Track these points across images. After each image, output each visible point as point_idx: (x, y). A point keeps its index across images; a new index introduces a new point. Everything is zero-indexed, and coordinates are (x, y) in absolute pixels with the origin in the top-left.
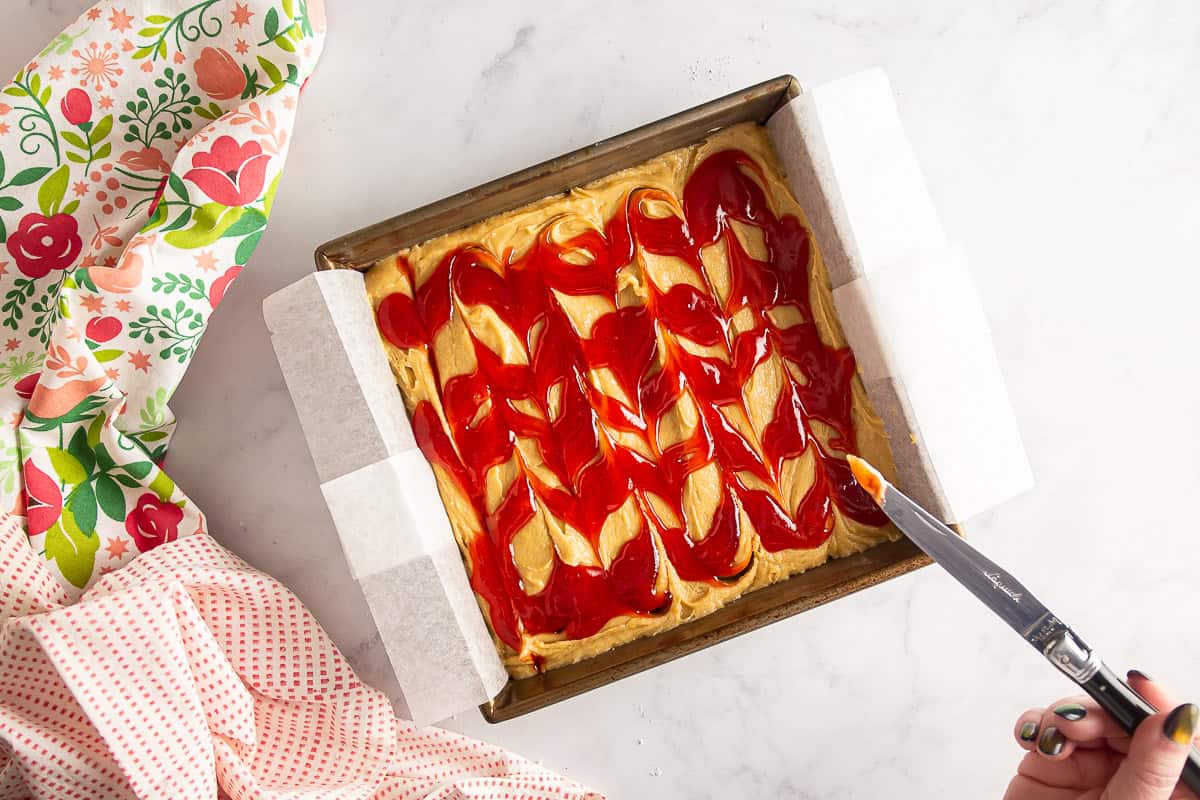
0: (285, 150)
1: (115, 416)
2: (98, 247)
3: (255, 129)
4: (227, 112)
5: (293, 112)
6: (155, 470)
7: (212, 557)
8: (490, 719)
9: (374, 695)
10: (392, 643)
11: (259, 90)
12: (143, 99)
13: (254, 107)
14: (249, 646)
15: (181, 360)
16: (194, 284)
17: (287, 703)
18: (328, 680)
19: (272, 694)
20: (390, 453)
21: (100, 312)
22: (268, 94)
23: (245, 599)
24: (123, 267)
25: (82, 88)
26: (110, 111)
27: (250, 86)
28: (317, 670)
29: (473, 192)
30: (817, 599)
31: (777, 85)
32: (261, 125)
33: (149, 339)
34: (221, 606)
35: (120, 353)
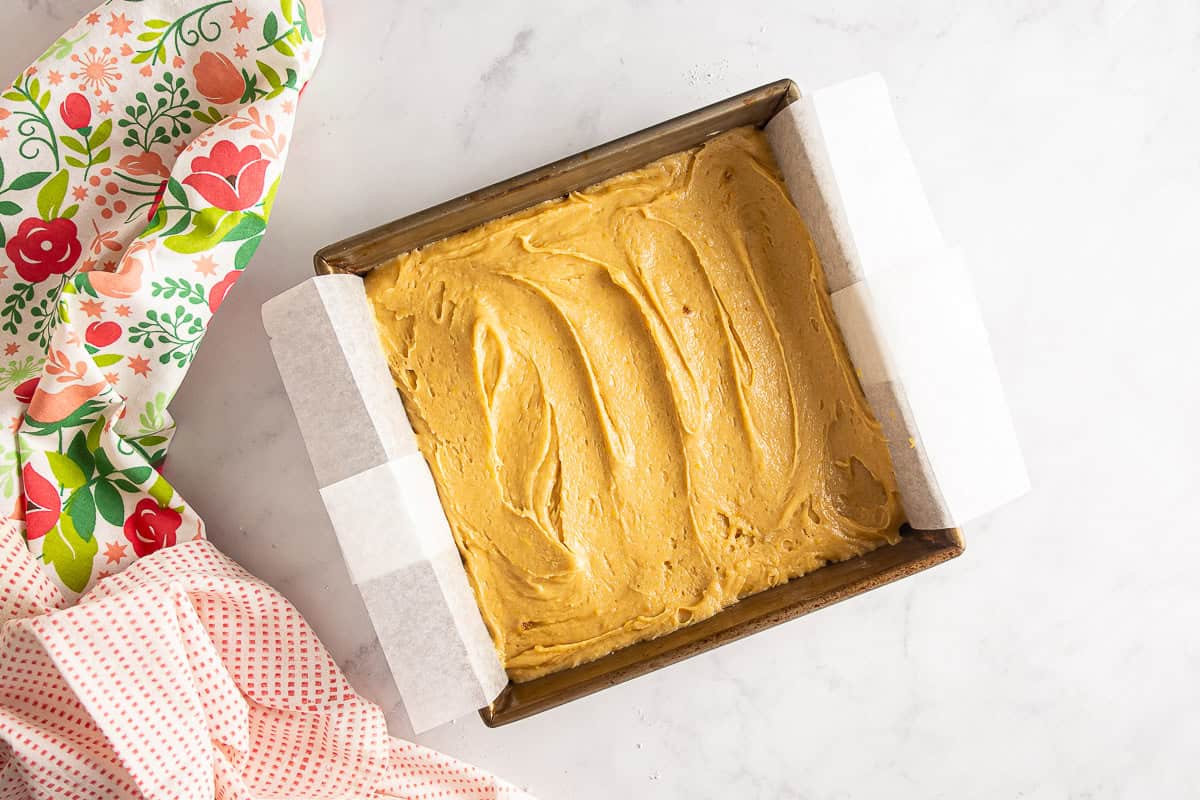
0: (284, 155)
1: (115, 420)
2: (98, 251)
3: (254, 134)
4: (227, 116)
5: (292, 117)
6: (155, 476)
7: (211, 563)
8: (490, 723)
9: (367, 707)
10: (391, 648)
11: (258, 95)
12: (141, 104)
13: (253, 112)
14: (244, 655)
15: (181, 365)
16: (194, 288)
17: (281, 712)
18: (322, 691)
19: (266, 702)
20: (389, 457)
21: (100, 318)
22: (268, 98)
23: (242, 607)
24: (124, 272)
25: (82, 93)
26: (110, 115)
27: (249, 91)
28: (312, 680)
29: (473, 196)
30: (816, 603)
31: (777, 89)
32: (260, 130)
33: (149, 344)
34: (219, 613)
35: (120, 358)
